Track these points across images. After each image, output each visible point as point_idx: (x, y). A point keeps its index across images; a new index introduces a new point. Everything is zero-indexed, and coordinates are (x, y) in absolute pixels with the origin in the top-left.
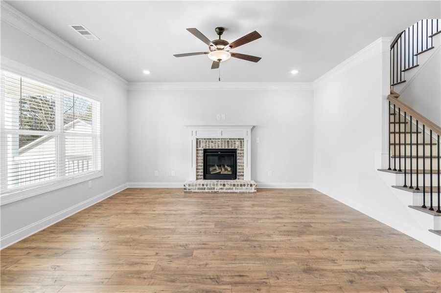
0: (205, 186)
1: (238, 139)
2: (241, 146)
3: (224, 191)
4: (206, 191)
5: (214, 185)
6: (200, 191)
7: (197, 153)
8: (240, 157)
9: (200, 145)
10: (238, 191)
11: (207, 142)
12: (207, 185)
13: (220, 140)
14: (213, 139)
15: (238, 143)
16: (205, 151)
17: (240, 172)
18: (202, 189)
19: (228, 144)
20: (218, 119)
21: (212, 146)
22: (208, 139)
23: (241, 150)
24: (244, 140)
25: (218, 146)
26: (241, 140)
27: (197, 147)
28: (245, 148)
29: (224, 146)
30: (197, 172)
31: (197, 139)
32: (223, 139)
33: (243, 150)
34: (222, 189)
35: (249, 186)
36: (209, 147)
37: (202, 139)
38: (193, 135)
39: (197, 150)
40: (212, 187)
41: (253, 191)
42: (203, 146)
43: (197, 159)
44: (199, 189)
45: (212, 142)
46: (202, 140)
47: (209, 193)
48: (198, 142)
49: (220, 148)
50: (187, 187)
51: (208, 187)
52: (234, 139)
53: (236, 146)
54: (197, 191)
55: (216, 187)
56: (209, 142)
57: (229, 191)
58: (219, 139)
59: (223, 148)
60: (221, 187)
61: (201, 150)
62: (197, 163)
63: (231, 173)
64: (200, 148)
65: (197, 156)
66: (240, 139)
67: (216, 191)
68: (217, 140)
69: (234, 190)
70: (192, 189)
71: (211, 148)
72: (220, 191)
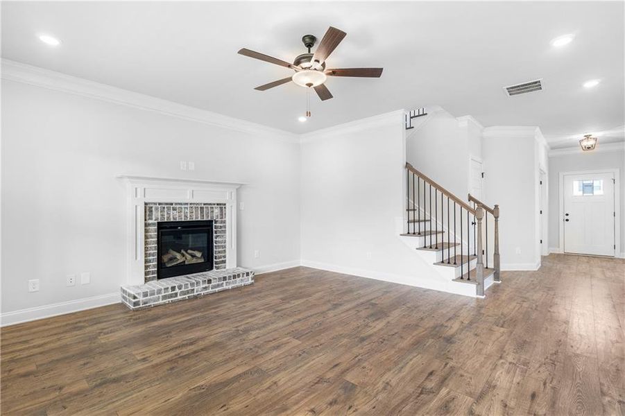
0: (177, 290)
1: (218, 204)
2: (222, 215)
3: (210, 290)
4: (179, 297)
5: (192, 284)
6: (166, 301)
7: (146, 231)
8: (220, 232)
9: (151, 215)
10: (230, 287)
11: (166, 209)
12: (180, 287)
13: (189, 206)
14: (176, 204)
15: (217, 211)
16: (161, 226)
17: (220, 257)
18: (171, 296)
19: (202, 212)
20: (182, 168)
21: (174, 216)
22: (167, 204)
23: (221, 222)
24: (227, 206)
25: (186, 216)
26: (222, 206)
27: (145, 220)
28: (227, 219)
29: (196, 217)
30: (146, 267)
31: (146, 204)
32: (194, 204)
33: (225, 222)
34: (205, 288)
35: (245, 275)
36: (168, 218)
37: (155, 204)
38: (139, 196)
39: (146, 225)
40: (190, 288)
41: (250, 281)
42: (157, 217)
43: (146, 243)
44: (164, 297)
45: (174, 209)
46: (154, 206)
47: (184, 300)
48: (148, 209)
49: (188, 220)
50: (141, 298)
51: (183, 289)
52: (210, 204)
53: (215, 215)
54: (161, 302)
55: (196, 288)
56: (168, 209)
57: (217, 290)
58: (187, 204)
59: (194, 220)
60: (204, 286)
61: (154, 224)
62: (146, 249)
63: (203, 261)
64: (150, 222)
65: (146, 237)
66: (220, 204)
67: (195, 294)
68: (183, 206)
69: (225, 287)
70: (150, 300)
71: (172, 220)
72: (202, 293)
